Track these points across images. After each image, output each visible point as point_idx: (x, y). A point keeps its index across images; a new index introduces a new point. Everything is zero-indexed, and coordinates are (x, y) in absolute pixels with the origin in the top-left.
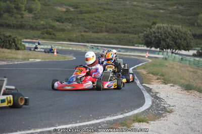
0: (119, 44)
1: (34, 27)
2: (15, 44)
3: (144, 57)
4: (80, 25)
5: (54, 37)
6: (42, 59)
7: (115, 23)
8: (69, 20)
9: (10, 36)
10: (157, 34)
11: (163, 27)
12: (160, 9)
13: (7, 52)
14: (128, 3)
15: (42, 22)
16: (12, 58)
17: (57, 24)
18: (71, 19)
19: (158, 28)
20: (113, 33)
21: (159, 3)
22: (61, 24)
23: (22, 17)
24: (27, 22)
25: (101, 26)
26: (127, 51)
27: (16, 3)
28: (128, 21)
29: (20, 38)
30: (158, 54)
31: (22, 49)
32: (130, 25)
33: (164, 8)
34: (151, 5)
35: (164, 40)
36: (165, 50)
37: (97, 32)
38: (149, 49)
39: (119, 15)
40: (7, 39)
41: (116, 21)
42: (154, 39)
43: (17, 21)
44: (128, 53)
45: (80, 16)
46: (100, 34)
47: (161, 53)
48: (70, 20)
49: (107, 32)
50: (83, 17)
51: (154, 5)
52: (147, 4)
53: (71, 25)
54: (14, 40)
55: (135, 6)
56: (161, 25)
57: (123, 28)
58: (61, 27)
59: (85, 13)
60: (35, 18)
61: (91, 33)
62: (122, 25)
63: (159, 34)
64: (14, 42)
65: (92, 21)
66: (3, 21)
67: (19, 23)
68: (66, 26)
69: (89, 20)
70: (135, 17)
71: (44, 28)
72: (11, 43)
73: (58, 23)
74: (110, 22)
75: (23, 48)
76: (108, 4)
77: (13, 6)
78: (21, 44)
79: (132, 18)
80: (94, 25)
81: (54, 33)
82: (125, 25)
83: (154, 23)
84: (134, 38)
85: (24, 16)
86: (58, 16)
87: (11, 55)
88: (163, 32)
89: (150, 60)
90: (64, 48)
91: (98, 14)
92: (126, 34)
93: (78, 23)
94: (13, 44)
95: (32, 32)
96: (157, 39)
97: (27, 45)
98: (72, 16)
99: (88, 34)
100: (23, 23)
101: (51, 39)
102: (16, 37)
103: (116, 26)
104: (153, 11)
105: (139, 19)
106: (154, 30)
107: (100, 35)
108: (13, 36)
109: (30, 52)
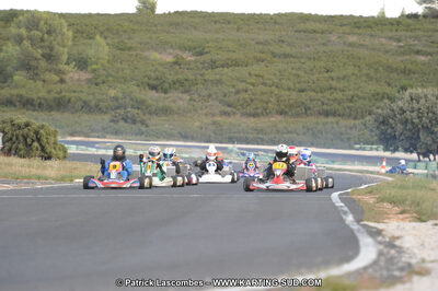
1: (93, 103)
2: (40, 145)
3: (378, 173)
4: (210, 96)
5: (143, 128)
7: (301, 91)
8: (182, 84)
9: (27, 125)
11: (425, 96)
12: (418, 52)
13: (18, 164)
14: (333, 38)
15: (112, 93)
16: (29, 178)
17: (151, 95)
18: (187, 83)
20: (298, 115)
21: (416, 38)
22: (163, 95)
23: (62, 81)
24: (75, 92)
25: (265, 97)
26: (333, 162)
27: (46, 44)
28: (334, 83)
29: (53, 129)
30: (415, 168)
31: (59, 158)
32: (339, 95)
33: (429, 50)
34: (394, 44)
35: (426, 129)
36: (431, 157)
37: (255, 115)
38: (388, 154)
39: (312, 70)
40: (19, 132)
41: (304, 86)
42: (400, 127)
43: (50, 91)
44: (336, 166)
45: (210, 75)
46: (262, 119)
47: (422, 165)
48: (183, 86)
49: (282, 113)
50: (218, 76)
51: (402, 44)
52: (383, 41)
53: (186, 97)
54: (37, 133)
55: (351, 45)
56: (420, 91)
57: (323, 103)
58: (161, 104)
59: (223, 66)
60: (95, 82)
61: (238, 116)
62: (320, 95)
63: (415, 114)
64: (39, 140)
65: (242, 86)
66: (14, 92)
67: (53, 95)
68: (174, 101)
69: (235, 83)
70: (353, 74)
71: (118, 108)
72: (29, 141)
73: (154, 94)
74: (289, 89)
75: (61, 154)
76: (283, 41)
77: (38, 53)
78: (55, 143)
79: (344, 78)
80: (246, 96)
81: (145, 118)
82: (327, 94)
83: (404, 88)
84: (351, 128)
85: (67, 77)
86: (153, 75)
89: (390, 179)
91: (256, 69)
92: (330, 119)
93: (204, 93)
94: (36, 144)
95: (85, 117)
96: (409, 126)
97: (72, 149)
98: (189, 75)
99: (231, 120)
100: (63, 94)
101: (137, 134)
102: (43, 127)
103: (304, 97)
104: (399, 59)
105: (364, 78)
106: (400, 104)
108: (36, 124)
109: (78, 164)
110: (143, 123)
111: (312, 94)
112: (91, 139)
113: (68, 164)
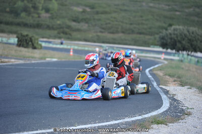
0: (134, 45)
1: (51, 26)
2: (32, 43)
3: (160, 58)
4: (96, 25)
5: (70, 37)
6: (59, 58)
7: (131, 24)
9: (27, 35)
10: (173, 36)
11: (180, 29)
12: (176, 11)
13: (24, 51)
14: (144, 4)
15: (59, 22)
16: (29, 57)
17: (73, 24)
19: (174, 30)
20: (129, 34)
21: (176, 5)
22: (78, 24)
23: (39, 17)
24: (44, 21)
25: (117, 26)
27: (33, 2)
28: (144, 22)
29: (37, 37)
30: (174, 56)
31: (39, 49)
32: (145, 27)
33: (180, 10)
34: (167, 7)
35: (180, 42)
36: (180, 52)
37: (113, 33)
38: (164, 50)
39: (135, 16)
40: (24, 38)
41: (132, 22)
42: (169, 40)
43: (34, 21)
44: (143, 55)
45: (96, 17)
47: (176, 55)
48: (86, 21)
49: (123, 32)
50: (99, 18)
51: (170, 7)
52: (163, 6)
53: (87, 25)
54: (31, 39)
55: (151, 7)
56: (177, 27)
57: (139, 29)
58: (77, 27)
60: (52, 18)
61: (106, 33)
62: (138, 26)
64: (31, 41)
65: (108, 21)
66: (21, 20)
67: (36, 22)
68: (82, 27)
69: (106, 20)
70: (151, 19)
71: (61, 28)
72: (28, 42)
74: (126, 23)
75: (40, 47)
76: (124, 5)
77: (30, 5)
78: (38, 43)
79: (147, 20)
80: (110, 25)
81: (70, 32)
82: (141, 26)
83: (170, 25)
84: (150, 39)
85: (42, 15)
86: (74, 16)
87: (28, 54)
88: (179, 34)
89: (166, 62)
90: (80, 48)
91: (114, 15)
92: (142, 36)
93: (94, 24)
94: (30, 43)
95: (48, 31)
96: (173, 40)
97: (44, 44)
98: (88, 16)
99: (103, 35)
100: (40, 22)
102: (33, 36)
103: (132, 27)
104: (169, 13)
105: (155, 20)
106: (170, 31)
107: (116, 36)
108: (30, 35)
109: (46, 51)
110: (70, 34)
111: (135, 26)
112: (50, 40)
113: (43, 51)
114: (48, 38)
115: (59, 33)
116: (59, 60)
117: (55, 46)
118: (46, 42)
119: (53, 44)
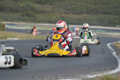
0: (100, 25)
4: (60, 6)
5: (34, 19)
7: (96, 4)
8: (49, 2)
15: (22, 5)
20: (94, 14)
24: (7, 4)
25: (81, 7)
28: (109, 1)
32: (110, 6)
37: (77, 14)
44: (109, 34)
46: (80, 15)
49: (88, 13)
53: (51, 6)
57: (104, 9)
58: (41, 9)
61: (71, 14)
65: (72, 2)
68: (46, 8)
71: (25, 10)
73: (38, 5)
74: (91, 4)
80: (74, 6)
82: (106, 6)
84: (115, 19)
92: (107, 16)
93: (58, 5)
95: (12, 14)
99: (68, 16)
101: (31, 21)
103: (97, 7)
109: (9, 32)
110: (34, 17)
111: (100, 6)
112: (14, 23)
113: (5, 32)
114: (12, 21)
115: (22, 16)
116: (21, 39)
117: (18, 28)
118: (8, 24)
119: (16, 26)
